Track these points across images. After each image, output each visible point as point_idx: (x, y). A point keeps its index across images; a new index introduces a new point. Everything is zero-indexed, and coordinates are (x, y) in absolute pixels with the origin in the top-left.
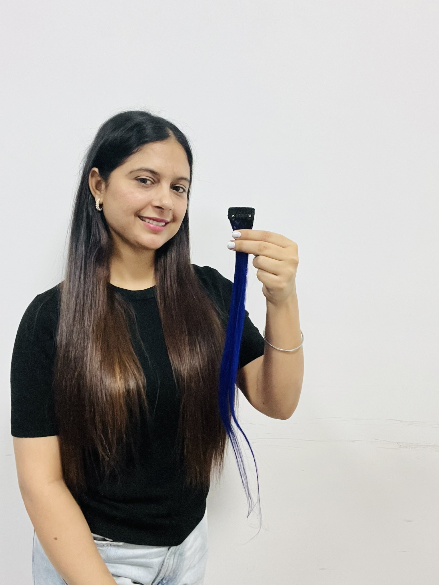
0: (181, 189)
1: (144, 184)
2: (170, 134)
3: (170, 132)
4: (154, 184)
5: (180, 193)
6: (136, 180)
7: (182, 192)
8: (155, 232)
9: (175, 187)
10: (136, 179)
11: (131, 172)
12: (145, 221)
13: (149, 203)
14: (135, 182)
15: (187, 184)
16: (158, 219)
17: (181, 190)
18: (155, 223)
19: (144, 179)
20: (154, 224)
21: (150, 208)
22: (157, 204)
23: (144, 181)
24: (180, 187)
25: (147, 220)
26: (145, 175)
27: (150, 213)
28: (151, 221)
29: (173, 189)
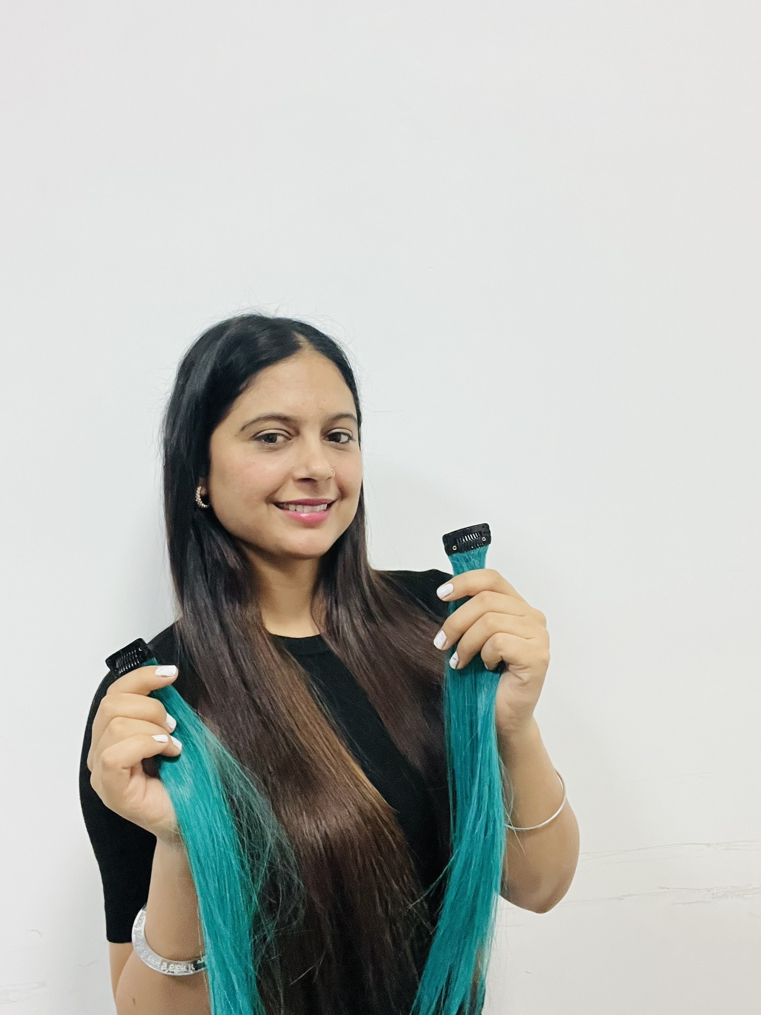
0: (342, 436)
1: (271, 445)
2: (300, 342)
3: (301, 338)
4: (290, 439)
5: (342, 445)
6: (256, 439)
7: (347, 442)
8: (310, 524)
9: (331, 436)
10: (256, 437)
11: (243, 428)
12: (288, 510)
13: (288, 477)
14: (254, 445)
15: (352, 425)
16: (313, 500)
17: (344, 438)
18: (307, 509)
19: (268, 435)
20: (305, 513)
21: (291, 483)
22: (303, 474)
23: (270, 438)
24: (339, 433)
25: (292, 507)
26: (271, 427)
27: (292, 493)
28: (299, 508)
29: (330, 440)
